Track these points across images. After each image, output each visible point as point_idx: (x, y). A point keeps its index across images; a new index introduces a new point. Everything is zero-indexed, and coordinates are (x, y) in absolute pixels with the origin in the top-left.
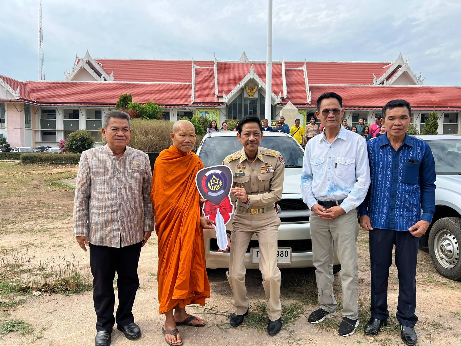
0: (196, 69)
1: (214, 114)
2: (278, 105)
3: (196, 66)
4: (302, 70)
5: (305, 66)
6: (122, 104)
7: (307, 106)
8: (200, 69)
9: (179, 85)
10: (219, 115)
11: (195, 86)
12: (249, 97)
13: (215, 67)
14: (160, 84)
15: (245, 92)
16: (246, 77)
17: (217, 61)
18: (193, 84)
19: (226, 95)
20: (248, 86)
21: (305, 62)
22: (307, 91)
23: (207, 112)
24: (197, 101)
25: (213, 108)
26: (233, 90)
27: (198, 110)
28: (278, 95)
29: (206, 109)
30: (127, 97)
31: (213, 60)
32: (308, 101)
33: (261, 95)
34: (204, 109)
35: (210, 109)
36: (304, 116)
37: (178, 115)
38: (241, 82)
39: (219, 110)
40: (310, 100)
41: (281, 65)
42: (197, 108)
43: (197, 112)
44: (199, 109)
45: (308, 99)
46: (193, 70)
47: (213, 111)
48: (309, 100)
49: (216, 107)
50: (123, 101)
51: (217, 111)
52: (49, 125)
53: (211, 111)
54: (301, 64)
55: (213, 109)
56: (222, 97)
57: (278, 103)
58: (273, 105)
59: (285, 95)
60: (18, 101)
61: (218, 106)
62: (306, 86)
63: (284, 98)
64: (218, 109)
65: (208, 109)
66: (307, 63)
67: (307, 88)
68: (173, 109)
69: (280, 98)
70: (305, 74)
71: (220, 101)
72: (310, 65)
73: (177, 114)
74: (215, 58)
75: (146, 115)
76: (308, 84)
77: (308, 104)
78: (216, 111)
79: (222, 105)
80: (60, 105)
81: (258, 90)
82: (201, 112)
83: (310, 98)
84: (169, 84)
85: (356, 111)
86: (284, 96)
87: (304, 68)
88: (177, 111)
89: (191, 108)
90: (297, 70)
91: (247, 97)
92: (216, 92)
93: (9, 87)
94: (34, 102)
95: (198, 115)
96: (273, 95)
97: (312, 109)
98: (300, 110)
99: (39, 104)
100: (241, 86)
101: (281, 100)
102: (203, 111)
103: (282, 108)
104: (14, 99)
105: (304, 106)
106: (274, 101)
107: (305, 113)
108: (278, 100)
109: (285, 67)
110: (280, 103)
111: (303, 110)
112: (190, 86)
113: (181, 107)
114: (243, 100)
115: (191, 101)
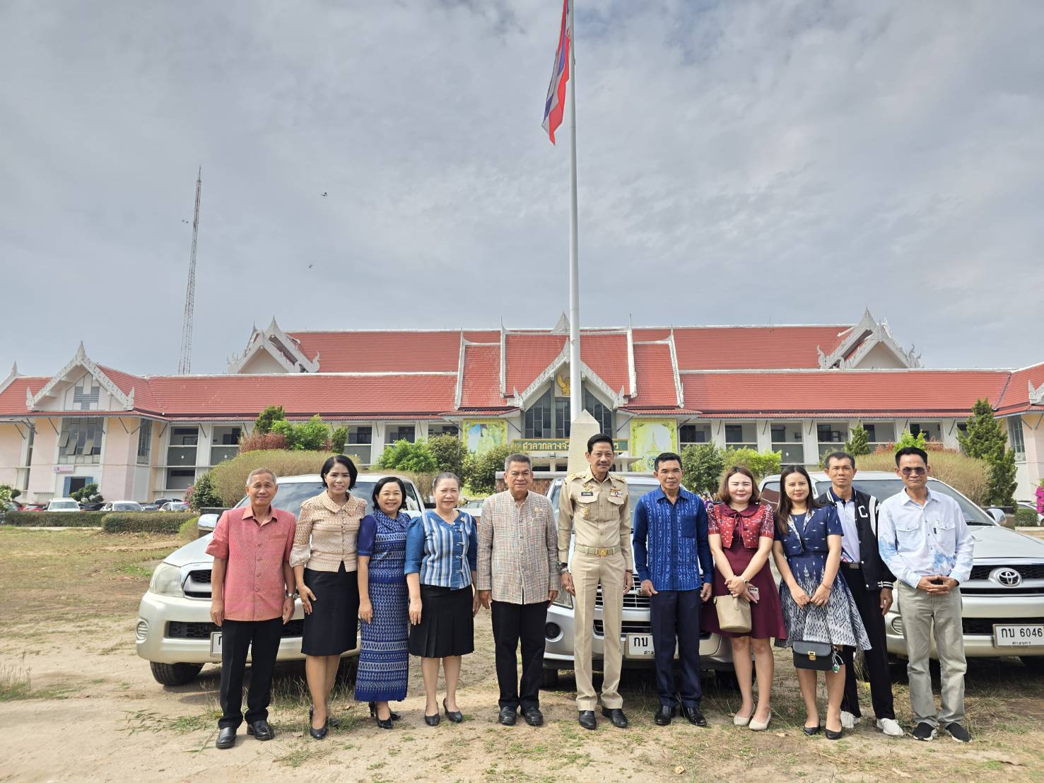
0: (467, 347)
1: (497, 430)
2: (619, 411)
3: (466, 341)
4: (667, 346)
5: (672, 337)
7: (676, 411)
8: (476, 347)
9: (435, 376)
10: (506, 431)
11: (464, 378)
12: (563, 396)
13: (502, 344)
14: (398, 376)
15: (556, 386)
16: (558, 359)
17: (506, 332)
18: (459, 374)
19: (520, 393)
20: (562, 377)
21: (672, 331)
22: (676, 384)
23: (483, 426)
24: (466, 405)
25: (496, 417)
26: (532, 384)
27: (467, 423)
28: (617, 392)
29: (483, 419)
31: (498, 329)
32: (679, 403)
33: (586, 390)
34: (479, 419)
35: (490, 419)
36: (673, 430)
38: (547, 369)
39: (508, 421)
40: (682, 401)
41: (625, 336)
42: (464, 419)
43: (465, 426)
44: (469, 421)
45: (678, 398)
46: (462, 349)
47: (494, 423)
49: (500, 416)
51: (503, 423)
52: (183, 457)
53: (491, 423)
54: (664, 334)
55: (494, 419)
56: (512, 397)
57: (620, 406)
58: (611, 410)
59: (633, 390)
60: (129, 413)
61: (505, 413)
62: (675, 374)
63: (632, 397)
64: (505, 419)
65: (486, 419)
67: (677, 378)
68: (421, 421)
69: (624, 397)
70: (673, 352)
71: (508, 404)
72: (681, 334)
73: (429, 430)
74: (503, 327)
76: (678, 371)
77: (678, 407)
78: (501, 424)
79: (514, 411)
80: (208, 418)
82: (473, 426)
83: (682, 396)
84: (416, 376)
85: (776, 419)
86: (631, 393)
87: (671, 342)
88: (429, 425)
89: (454, 419)
90: (657, 345)
91: (561, 395)
92: (503, 387)
93: (116, 388)
94: (161, 415)
95: (466, 431)
96: (609, 392)
97: (687, 417)
98: (664, 420)
99: (169, 419)
100: (547, 376)
101: (626, 402)
102: (475, 423)
103: (629, 416)
104: (123, 410)
105: (670, 411)
106: (612, 403)
107: (674, 425)
108: (618, 401)
109: (634, 340)
110: (624, 408)
111: (670, 419)
112: (454, 378)
113: (437, 417)
114: (553, 402)
115: (454, 404)
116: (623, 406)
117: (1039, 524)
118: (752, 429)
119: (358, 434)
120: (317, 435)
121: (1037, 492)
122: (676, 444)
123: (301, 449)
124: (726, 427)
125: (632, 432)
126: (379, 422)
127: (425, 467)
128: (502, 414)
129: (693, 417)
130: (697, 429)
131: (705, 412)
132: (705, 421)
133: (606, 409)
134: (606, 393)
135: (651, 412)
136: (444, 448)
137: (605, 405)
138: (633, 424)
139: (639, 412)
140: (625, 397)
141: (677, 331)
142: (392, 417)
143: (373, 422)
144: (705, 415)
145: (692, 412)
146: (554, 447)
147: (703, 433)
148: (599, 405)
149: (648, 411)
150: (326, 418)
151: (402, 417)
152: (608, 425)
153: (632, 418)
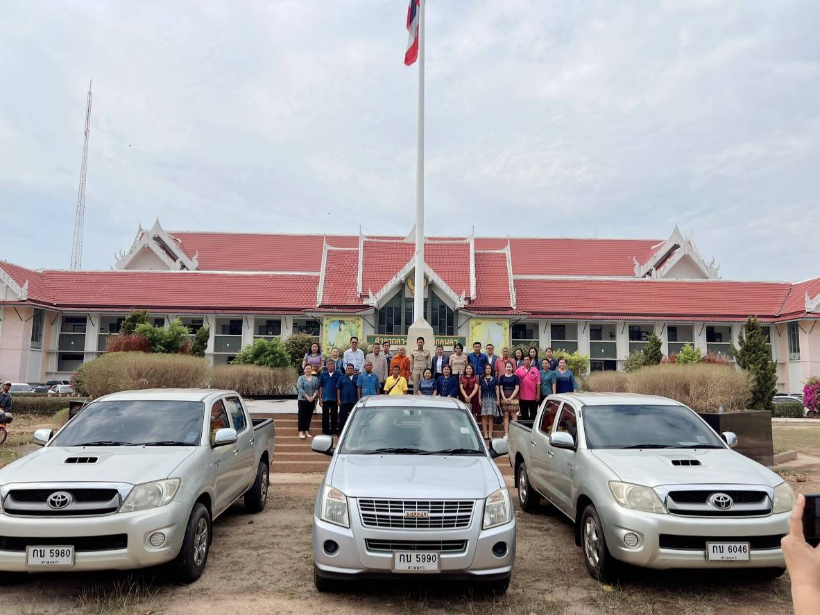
0: (329, 252)
1: (353, 325)
2: (460, 311)
3: (328, 245)
4: (504, 255)
5: (508, 247)
7: (509, 312)
8: (336, 251)
9: (300, 276)
10: (361, 327)
11: (325, 278)
13: (361, 249)
14: (268, 275)
15: (406, 286)
16: (407, 265)
17: (365, 240)
18: (322, 274)
19: (374, 293)
20: (412, 280)
21: (509, 240)
22: (510, 288)
23: (341, 322)
24: (327, 303)
25: (353, 314)
26: (386, 286)
27: (328, 319)
28: (459, 295)
29: (340, 316)
31: (357, 234)
32: (512, 305)
33: (432, 292)
34: (336, 316)
35: (347, 316)
36: (505, 329)
37: (295, 325)
38: (398, 273)
39: (363, 318)
40: (515, 303)
41: (468, 245)
42: (325, 315)
43: (325, 322)
44: (329, 317)
45: (511, 301)
46: (325, 252)
47: (351, 319)
48: (513, 304)
49: (356, 314)
50: (132, 321)
51: (358, 319)
52: (73, 343)
53: (348, 319)
54: (501, 243)
55: (351, 316)
56: (368, 297)
57: (461, 307)
58: (453, 310)
59: (473, 295)
60: (24, 303)
61: (361, 311)
62: (510, 280)
63: (472, 299)
64: (361, 316)
65: (344, 316)
66: (511, 240)
67: (511, 283)
68: (287, 316)
69: (464, 299)
70: (509, 260)
71: (364, 303)
72: (517, 244)
74: (361, 233)
75: (160, 344)
76: (512, 275)
77: (511, 308)
79: (368, 309)
80: (96, 309)
81: (427, 286)
82: (332, 322)
83: (515, 299)
84: (283, 275)
85: (594, 321)
86: (471, 296)
87: (507, 251)
88: (293, 320)
89: (315, 315)
90: (495, 253)
91: (410, 296)
92: (360, 289)
93: (11, 280)
94: (52, 305)
95: (326, 325)
96: (452, 294)
97: (518, 317)
98: (498, 319)
99: (60, 309)
100: (398, 279)
101: (466, 303)
102: (334, 319)
103: (469, 315)
104: (18, 300)
105: (504, 313)
106: (455, 304)
107: (507, 324)
108: (460, 303)
109: (476, 248)
110: (464, 308)
111: (503, 318)
112: (317, 278)
113: (299, 313)
114: (403, 301)
115: (316, 302)
116: (463, 307)
117: (805, 415)
118: (574, 328)
119: (230, 326)
121: (805, 389)
122: (508, 340)
123: (162, 351)
124: (552, 326)
125: (470, 329)
126: (249, 316)
128: (358, 312)
129: (523, 317)
130: (527, 328)
131: (534, 313)
132: (534, 321)
133: (449, 310)
134: (450, 295)
135: (487, 312)
137: (449, 306)
138: (472, 322)
139: (478, 312)
140: (466, 299)
142: (260, 312)
143: (244, 315)
144: (532, 316)
145: (523, 313)
146: (402, 341)
147: (532, 331)
148: (443, 306)
149: (485, 312)
150: (201, 311)
151: (269, 312)
152: (451, 323)
153: (471, 317)
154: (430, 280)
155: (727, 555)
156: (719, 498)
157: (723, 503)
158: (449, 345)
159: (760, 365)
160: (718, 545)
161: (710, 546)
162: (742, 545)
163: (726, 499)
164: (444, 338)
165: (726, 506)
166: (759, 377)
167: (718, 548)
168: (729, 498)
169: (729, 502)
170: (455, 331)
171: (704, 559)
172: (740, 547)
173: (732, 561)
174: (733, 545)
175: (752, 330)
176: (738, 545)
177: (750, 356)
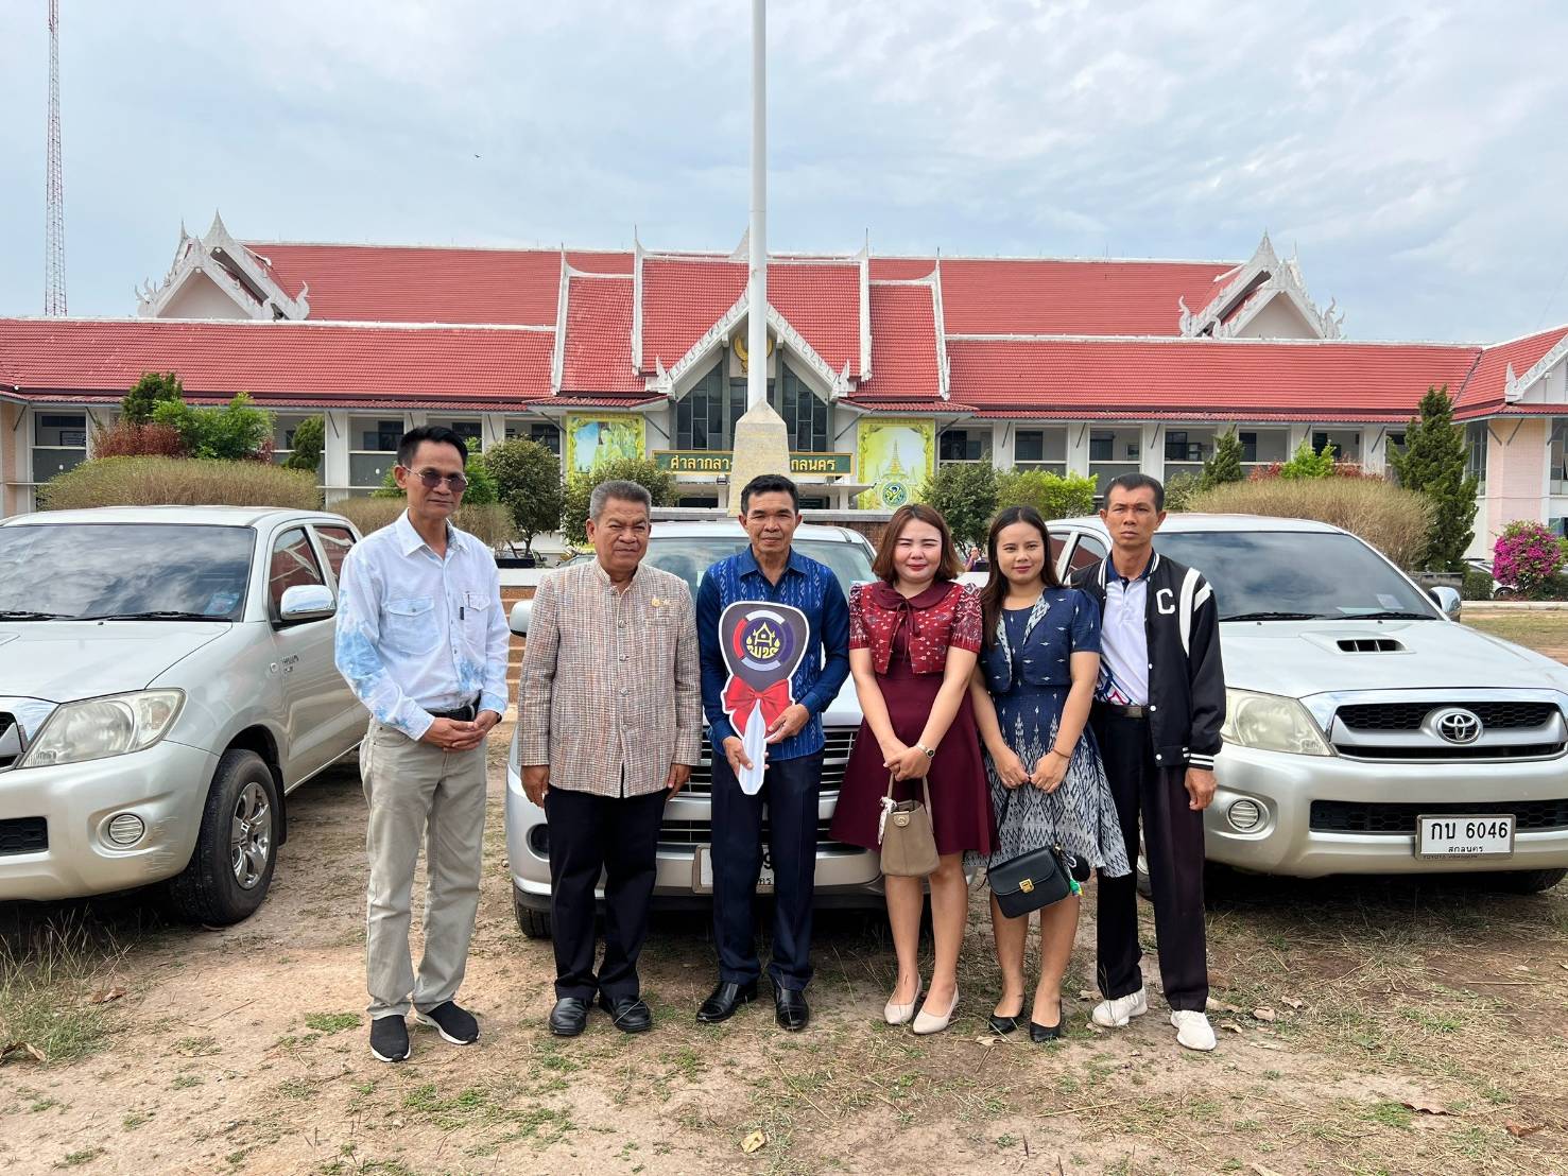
0: (574, 282)
1: (627, 433)
2: (839, 404)
3: (573, 269)
4: (928, 289)
5: (937, 274)
6: (138, 405)
7: (936, 406)
8: (587, 280)
9: (517, 332)
10: (643, 435)
11: (567, 337)
13: (638, 277)
14: (450, 331)
15: (731, 355)
16: (733, 309)
17: (646, 257)
18: (560, 330)
19: (667, 368)
20: (742, 340)
21: (938, 263)
22: (939, 359)
23: (602, 425)
24: (572, 387)
25: (625, 410)
26: (689, 353)
27: (574, 419)
28: (839, 371)
29: (601, 414)
30: (159, 385)
31: (630, 249)
32: (941, 392)
33: (784, 365)
34: (592, 413)
35: (614, 413)
36: (928, 439)
37: (509, 432)
38: (715, 326)
39: (646, 418)
40: (947, 389)
41: (856, 269)
42: (569, 412)
43: (570, 425)
44: (577, 416)
45: (941, 383)
46: (564, 283)
47: (622, 421)
48: (943, 390)
49: (632, 409)
50: (143, 397)
51: (637, 420)
53: (617, 420)
54: (922, 267)
55: (623, 413)
56: (654, 374)
57: (842, 395)
58: (826, 403)
59: (865, 372)
61: (642, 403)
62: (938, 340)
63: (863, 380)
64: (640, 413)
65: (608, 414)
66: (943, 263)
67: (941, 348)
68: (491, 414)
69: (848, 380)
70: (937, 301)
71: (648, 387)
72: (951, 269)
73: (507, 430)
74: (639, 246)
76: (943, 332)
77: (940, 398)
78: (634, 423)
79: (655, 401)
80: (101, 399)
81: (774, 354)
82: (584, 426)
83: (947, 380)
84: (481, 331)
85: (1100, 422)
86: (861, 374)
87: (934, 282)
88: (507, 421)
89: (550, 411)
90: (910, 287)
91: (740, 374)
92: (637, 359)
94: (13, 390)
95: (572, 433)
96: (824, 370)
97: (952, 416)
98: (913, 421)
99: (28, 397)
100: (715, 338)
101: (853, 389)
102: (590, 419)
103: (856, 413)
105: (927, 406)
106: (828, 389)
107: (931, 430)
108: (840, 387)
109: (871, 277)
110: (849, 398)
111: (923, 419)
112: (552, 336)
113: (519, 407)
114: (726, 383)
115: (552, 386)
116: (846, 395)
117: (1492, 596)
118: (1060, 436)
119: (380, 434)
120: (242, 433)
121: (1497, 546)
122: (932, 462)
123: (210, 456)
124: (1018, 434)
125: (859, 442)
126: (414, 413)
127: (473, 494)
128: (635, 405)
129: (964, 416)
130: (970, 438)
131: (984, 408)
132: (983, 423)
133: (818, 402)
134: (819, 372)
135: (894, 406)
136: (516, 461)
137: (817, 394)
138: (863, 427)
139: (875, 406)
140: (851, 379)
141: (945, 264)
142: (438, 405)
143: (406, 411)
144: (984, 414)
145: (962, 407)
146: (724, 464)
147: (979, 443)
148: (806, 394)
149: (889, 406)
150: (319, 403)
151: (457, 405)
152: (821, 429)
153: (862, 417)
154: (780, 340)
155: (1462, 842)
156: (1451, 719)
157: (1460, 730)
158: (817, 471)
159: (1447, 484)
160: (1443, 822)
161: (1427, 824)
162: (1498, 821)
163: (1467, 719)
164: (807, 458)
165: (1466, 737)
166: (1442, 509)
167: (1444, 830)
168: (1475, 719)
169: (1474, 727)
170: (829, 446)
171: (1408, 852)
172: (1494, 826)
173: (1475, 856)
174: (1477, 821)
175: (1435, 415)
176: (1488, 822)
177: (1427, 466)
